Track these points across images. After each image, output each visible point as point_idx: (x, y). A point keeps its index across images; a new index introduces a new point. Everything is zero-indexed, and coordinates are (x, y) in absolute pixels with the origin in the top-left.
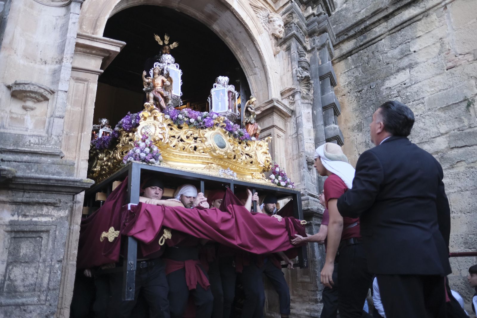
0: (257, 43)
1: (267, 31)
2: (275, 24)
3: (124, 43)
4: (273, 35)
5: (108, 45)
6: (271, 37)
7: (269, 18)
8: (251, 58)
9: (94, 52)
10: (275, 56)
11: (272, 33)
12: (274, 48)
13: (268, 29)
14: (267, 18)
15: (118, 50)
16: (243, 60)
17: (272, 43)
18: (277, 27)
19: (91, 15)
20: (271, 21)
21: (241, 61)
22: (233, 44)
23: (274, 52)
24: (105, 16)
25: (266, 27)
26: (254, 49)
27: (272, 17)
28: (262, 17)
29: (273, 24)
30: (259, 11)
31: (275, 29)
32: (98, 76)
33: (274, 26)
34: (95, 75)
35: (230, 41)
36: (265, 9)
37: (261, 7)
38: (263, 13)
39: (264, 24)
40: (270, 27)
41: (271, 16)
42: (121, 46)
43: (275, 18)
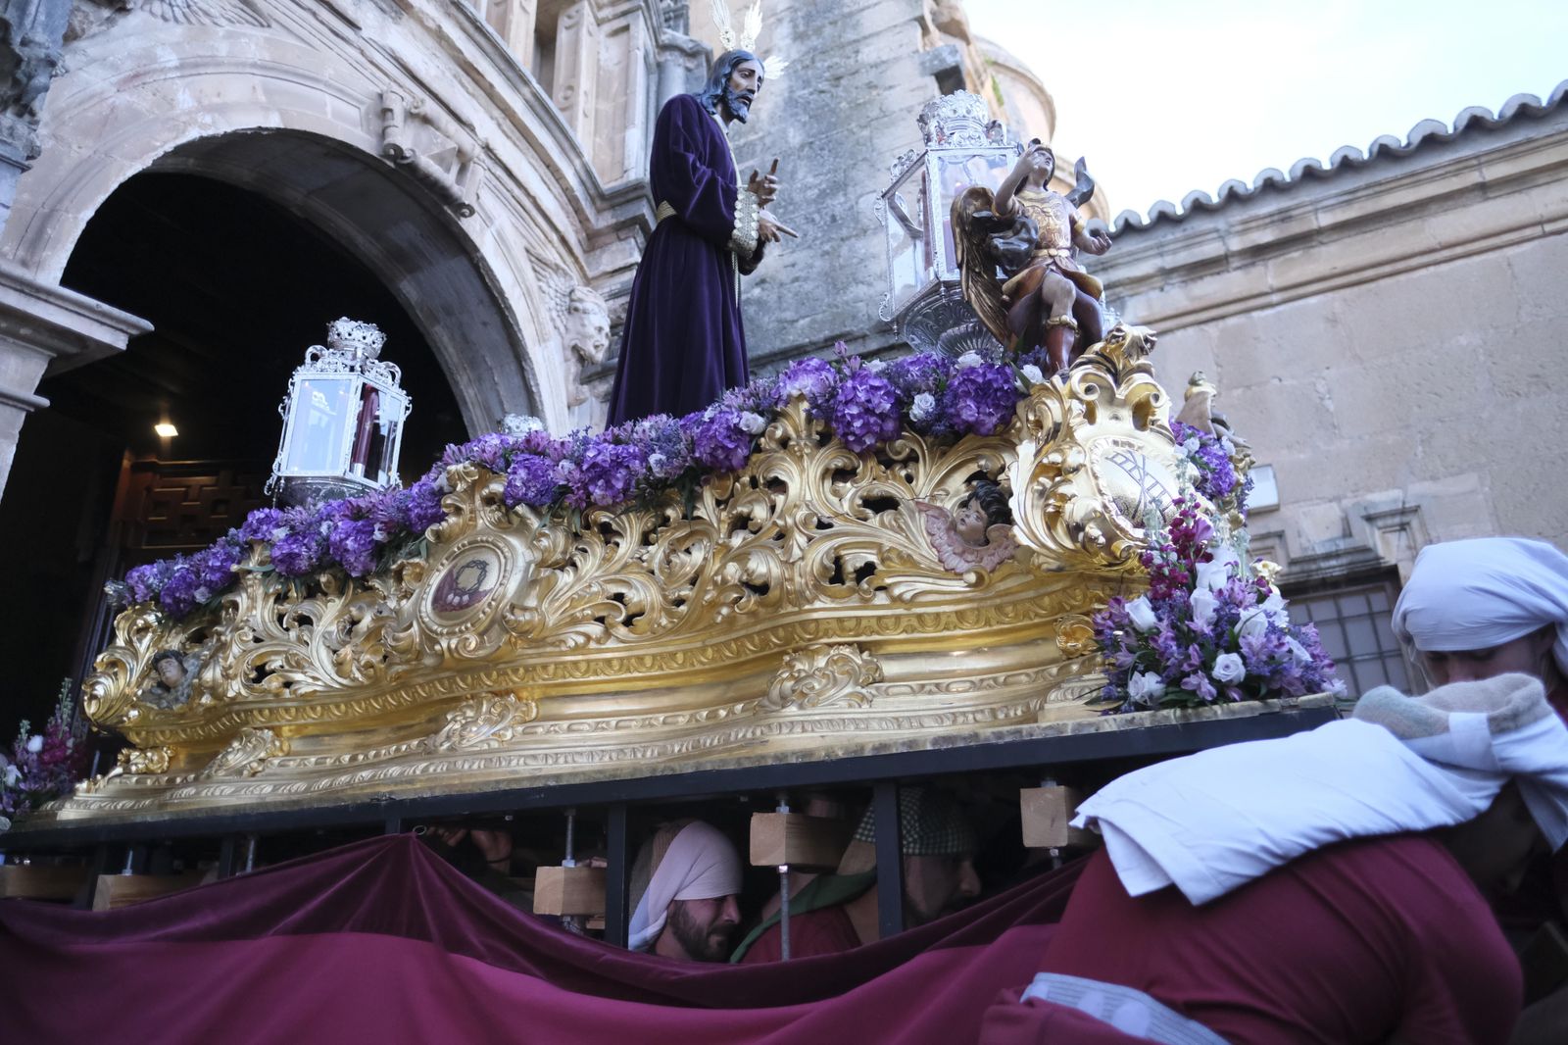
0: (532, 369)
1: (560, 334)
2: (586, 322)
3: (148, 325)
4: (575, 349)
5: (87, 320)
6: (569, 353)
7: (572, 300)
8: (501, 403)
9: (23, 331)
10: (569, 407)
11: (573, 343)
12: (572, 387)
13: (562, 329)
14: (567, 300)
15: (120, 342)
16: (474, 399)
17: (568, 371)
18: (591, 330)
19: (26, 196)
20: (576, 309)
21: (466, 403)
22: (451, 350)
23: (568, 397)
24: (79, 211)
25: (558, 323)
26: (517, 381)
27: (581, 300)
28: (553, 295)
29: (582, 319)
30: (548, 273)
31: (585, 337)
32: (23, 415)
33: (583, 325)
34: (14, 410)
35: (445, 339)
36: (566, 274)
37: (557, 265)
38: (557, 283)
39: (554, 314)
40: (570, 326)
41: (578, 294)
42: (134, 332)
43: (588, 305)
